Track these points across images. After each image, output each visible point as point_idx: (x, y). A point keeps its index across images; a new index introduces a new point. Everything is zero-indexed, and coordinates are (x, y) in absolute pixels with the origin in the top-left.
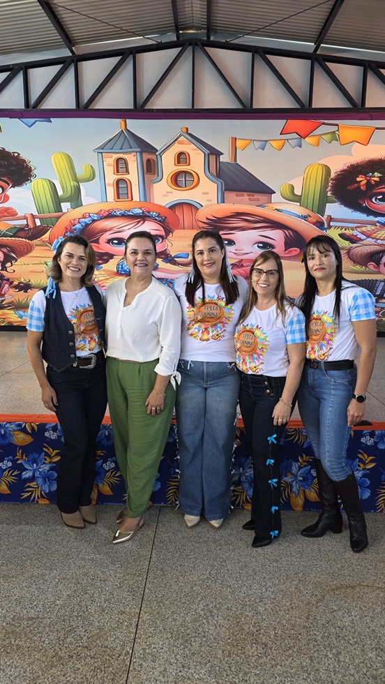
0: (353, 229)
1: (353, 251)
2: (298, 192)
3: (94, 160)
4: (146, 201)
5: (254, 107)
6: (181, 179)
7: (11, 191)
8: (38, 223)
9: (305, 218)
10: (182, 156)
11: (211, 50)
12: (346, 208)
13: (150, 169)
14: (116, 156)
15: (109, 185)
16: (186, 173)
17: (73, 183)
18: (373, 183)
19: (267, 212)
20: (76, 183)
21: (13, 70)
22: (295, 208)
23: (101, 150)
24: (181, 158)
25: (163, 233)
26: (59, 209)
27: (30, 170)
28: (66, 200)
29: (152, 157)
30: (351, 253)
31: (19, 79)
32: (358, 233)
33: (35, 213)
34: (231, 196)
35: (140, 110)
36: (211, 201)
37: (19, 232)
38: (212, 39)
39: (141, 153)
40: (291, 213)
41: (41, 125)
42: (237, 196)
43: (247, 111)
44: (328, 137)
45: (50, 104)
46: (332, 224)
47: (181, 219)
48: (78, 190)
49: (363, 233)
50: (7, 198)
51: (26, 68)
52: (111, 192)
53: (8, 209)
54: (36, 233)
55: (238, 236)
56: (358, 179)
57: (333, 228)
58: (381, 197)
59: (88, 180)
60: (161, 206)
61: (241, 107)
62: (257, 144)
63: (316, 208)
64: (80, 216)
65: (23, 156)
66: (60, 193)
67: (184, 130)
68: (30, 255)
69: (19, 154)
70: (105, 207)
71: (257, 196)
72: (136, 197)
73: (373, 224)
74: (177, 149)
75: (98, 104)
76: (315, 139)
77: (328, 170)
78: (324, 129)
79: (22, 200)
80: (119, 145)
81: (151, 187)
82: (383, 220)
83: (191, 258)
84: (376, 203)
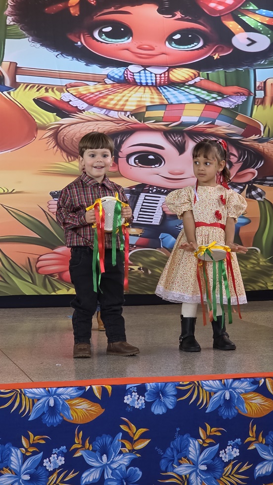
0: (60, 90)
1: (65, 131)
12: (44, 50)
30: (61, 135)
32: (72, 98)
46: (19, 78)
49: (81, 97)
57: (21, 88)
58: (109, 29)
73: (100, 80)
82: (117, 72)
84: (102, 41)
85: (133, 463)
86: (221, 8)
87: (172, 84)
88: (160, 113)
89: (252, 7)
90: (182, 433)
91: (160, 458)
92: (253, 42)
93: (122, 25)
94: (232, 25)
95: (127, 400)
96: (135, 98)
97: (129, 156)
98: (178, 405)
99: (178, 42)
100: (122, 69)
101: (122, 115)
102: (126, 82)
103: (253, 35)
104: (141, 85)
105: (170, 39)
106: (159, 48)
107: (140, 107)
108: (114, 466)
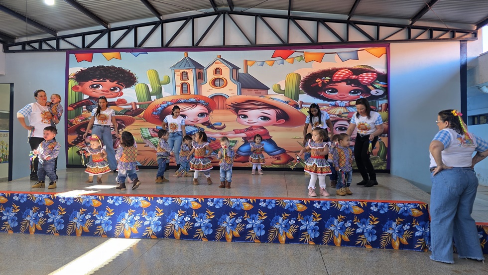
2: (283, 88)
3: (170, 73)
4: (197, 94)
5: (257, 44)
6: (217, 82)
7: (124, 90)
8: (138, 107)
9: (287, 102)
10: (218, 70)
11: (235, 16)
12: (311, 97)
13: (200, 77)
14: (181, 71)
15: (178, 86)
16: (220, 79)
18: (326, 82)
19: (265, 99)
20: (159, 85)
21: (129, 28)
22: (281, 97)
23: (174, 68)
24: (217, 71)
25: (207, 112)
26: (150, 99)
27: (135, 79)
28: (154, 94)
29: (201, 71)
31: (132, 33)
33: (137, 102)
34: (245, 91)
35: (196, 47)
36: (234, 94)
37: (127, 112)
38: (234, 10)
39: (195, 69)
40: (279, 99)
41: (142, 56)
42: (248, 91)
43: (253, 46)
44: (299, 58)
45: (148, 44)
46: (303, 105)
47: (217, 104)
48: (161, 89)
50: (122, 94)
51: (136, 27)
52: (178, 89)
53: (122, 99)
54: (137, 112)
55: (249, 113)
56: (317, 81)
57: (303, 108)
58: (331, 90)
59: (167, 84)
60: (206, 97)
61: (250, 44)
62: (259, 63)
63: (293, 97)
64: (161, 103)
65: (132, 71)
66: (151, 90)
67: (219, 57)
68: (133, 124)
69: (130, 71)
70: (175, 98)
71: (259, 91)
72: (192, 92)
73: (327, 105)
74: (215, 66)
75: (174, 44)
76: (291, 60)
77: (299, 76)
78: (296, 54)
79: (130, 95)
80: (183, 65)
81: (200, 87)
82: (333, 103)
83: (222, 125)
84: (328, 94)
85: (316, 225)
86: (367, 82)
87: (351, 106)
88: (346, 115)
89: (378, 82)
90: (332, 217)
91: (325, 224)
92: (378, 92)
93: (335, 89)
94: (370, 87)
95: (315, 205)
96: (338, 111)
97: (336, 128)
98: (331, 208)
100: (335, 102)
101: (334, 116)
102: (336, 106)
103: (377, 90)
104: (340, 106)
105: (350, 92)
106: (346, 95)
107: (340, 113)
108: (310, 225)
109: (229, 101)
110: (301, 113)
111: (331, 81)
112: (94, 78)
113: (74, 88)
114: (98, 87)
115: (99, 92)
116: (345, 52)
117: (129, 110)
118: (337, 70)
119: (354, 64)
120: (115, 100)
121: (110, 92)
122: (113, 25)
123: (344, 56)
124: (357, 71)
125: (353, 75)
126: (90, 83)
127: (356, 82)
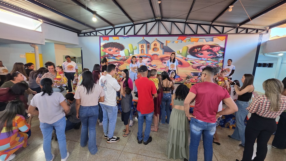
2: (181, 52)
3: (137, 45)
6: (155, 49)
7: (120, 52)
9: (182, 58)
11: (163, 22)
13: (148, 47)
14: (141, 44)
15: (140, 50)
16: (156, 48)
17: (133, 50)
18: (199, 50)
21: (122, 27)
23: (139, 43)
24: (155, 45)
25: (150, 61)
26: (130, 55)
27: (124, 47)
28: (131, 53)
29: (149, 45)
30: (193, 66)
31: (123, 29)
32: (194, 62)
33: (125, 56)
35: (147, 35)
37: (121, 60)
38: (163, 19)
39: (147, 44)
41: (127, 38)
43: (170, 35)
44: (188, 40)
45: (129, 34)
46: (188, 59)
47: (154, 58)
48: (133, 51)
49: (196, 62)
50: (119, 53)
51: (124, 27)
52: (140, 52)
53: (120, 55)
54: (125, 60)
55: (167, 61)
56: (195, 50)
59: (136, 49)
60: (150, 55)
62: (172, 42)
63: (185, 56)
65: (123, 45)
66: (130, 52)
67: (156, 39)
70: (139, 55)
72: (145, 53)
73: (198, 60)
74: (154, 43)
75: (138, 34)
76: (185, 41)
77: (188, 48)
78: (187, 38)
79: (122, 53)
80: (142, 42)
81: (148, 51)
83: (156, 66)
84: (199, 55)
86: (216, 51)
87: (208, 60)
88: (206, 64)
89: (220, 51)
93: (202, 53)
94: (217, 53)
96: (202, 62)
97: (201, 69)
99: (209, 55)
102: (202, 60)
104: (204, 60)
105: (208, 55)
106: (206, 56)
109: (159, 57)
110: (187, 62)
111: (201, 50)
112: (110, 47)
113: (103, 50)
114: (111, 50)
115: (111, 52)
116: (208, 38)
117: (122, 59)
118: (204, 45)
119: (211, 43)
120: (117, 55)
121: (115, 52)
122: (116, 26)
123: (208, 40)
124: (212, 46)
125: (210, 48)
126: (108, 48)
127: (211, 51)
